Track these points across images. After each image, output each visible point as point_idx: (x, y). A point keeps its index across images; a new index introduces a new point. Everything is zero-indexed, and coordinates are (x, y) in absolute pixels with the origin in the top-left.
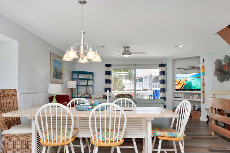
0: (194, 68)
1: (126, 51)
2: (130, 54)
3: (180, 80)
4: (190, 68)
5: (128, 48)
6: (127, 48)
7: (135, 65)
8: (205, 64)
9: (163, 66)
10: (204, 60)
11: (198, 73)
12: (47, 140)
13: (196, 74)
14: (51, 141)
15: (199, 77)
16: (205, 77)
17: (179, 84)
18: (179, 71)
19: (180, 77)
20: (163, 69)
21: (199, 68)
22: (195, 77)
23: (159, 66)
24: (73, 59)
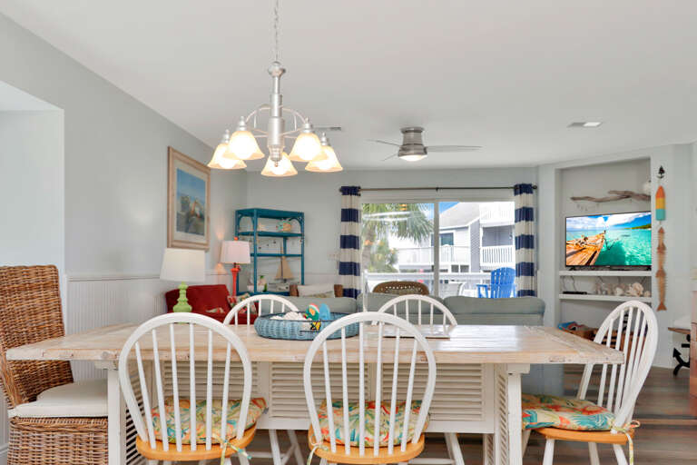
0: (627, 195)
1: (412, 140)
2: (425, 151)
3: (586, 239)
4: (615, 195)
5: (418, 131)
6: (415, 131)
7: (437, 189)
8: (665, 182)
9: (527, 193)
10: (662, 171)
11: (641, 215)
12: (159, 441)
13: (637, 220)
14: (172, 444)
15: (645, 228)
16: (666, 225)
17: (581, 250)
18: (578, 206)
19: (583, 230)
20: (526, 200)
21: (647, 198)
22: (633, 228)
23: (512, 192)
24: (245, 161)
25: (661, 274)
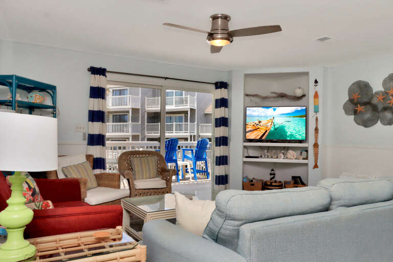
0: (282, 96)
3: (260, 122)
4: (274, 95)
8: (319, 88)
10: (316, 82)
11: (299, 108)
13: (297, 111)
15: (302, 117)
16: (319, 115)
17: (255, 129)
18: (251, 100)
19: (258, 116)
22: (294, 117)
25: (316, 145)
